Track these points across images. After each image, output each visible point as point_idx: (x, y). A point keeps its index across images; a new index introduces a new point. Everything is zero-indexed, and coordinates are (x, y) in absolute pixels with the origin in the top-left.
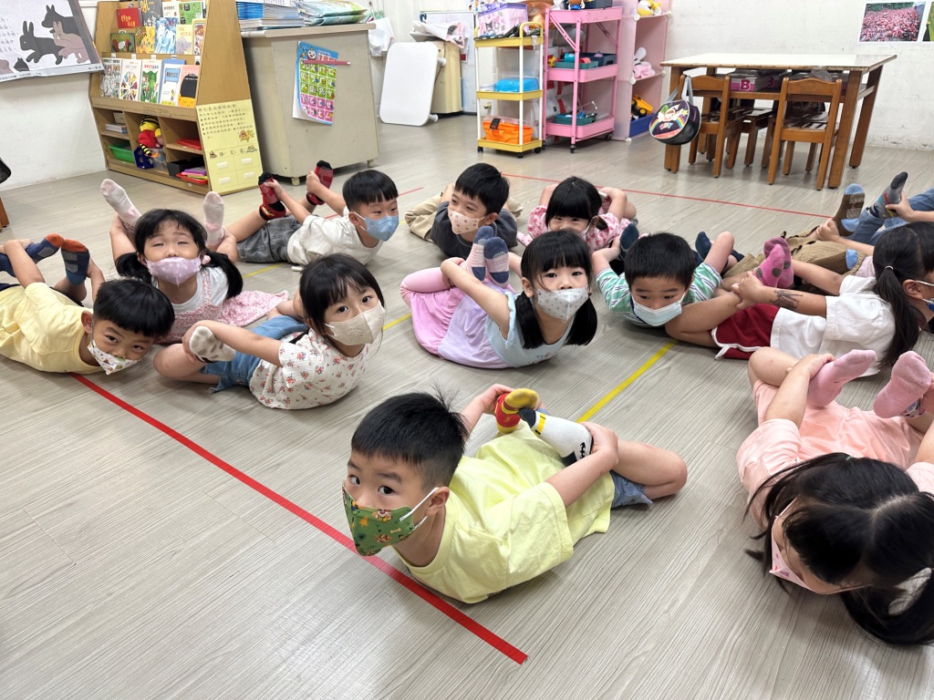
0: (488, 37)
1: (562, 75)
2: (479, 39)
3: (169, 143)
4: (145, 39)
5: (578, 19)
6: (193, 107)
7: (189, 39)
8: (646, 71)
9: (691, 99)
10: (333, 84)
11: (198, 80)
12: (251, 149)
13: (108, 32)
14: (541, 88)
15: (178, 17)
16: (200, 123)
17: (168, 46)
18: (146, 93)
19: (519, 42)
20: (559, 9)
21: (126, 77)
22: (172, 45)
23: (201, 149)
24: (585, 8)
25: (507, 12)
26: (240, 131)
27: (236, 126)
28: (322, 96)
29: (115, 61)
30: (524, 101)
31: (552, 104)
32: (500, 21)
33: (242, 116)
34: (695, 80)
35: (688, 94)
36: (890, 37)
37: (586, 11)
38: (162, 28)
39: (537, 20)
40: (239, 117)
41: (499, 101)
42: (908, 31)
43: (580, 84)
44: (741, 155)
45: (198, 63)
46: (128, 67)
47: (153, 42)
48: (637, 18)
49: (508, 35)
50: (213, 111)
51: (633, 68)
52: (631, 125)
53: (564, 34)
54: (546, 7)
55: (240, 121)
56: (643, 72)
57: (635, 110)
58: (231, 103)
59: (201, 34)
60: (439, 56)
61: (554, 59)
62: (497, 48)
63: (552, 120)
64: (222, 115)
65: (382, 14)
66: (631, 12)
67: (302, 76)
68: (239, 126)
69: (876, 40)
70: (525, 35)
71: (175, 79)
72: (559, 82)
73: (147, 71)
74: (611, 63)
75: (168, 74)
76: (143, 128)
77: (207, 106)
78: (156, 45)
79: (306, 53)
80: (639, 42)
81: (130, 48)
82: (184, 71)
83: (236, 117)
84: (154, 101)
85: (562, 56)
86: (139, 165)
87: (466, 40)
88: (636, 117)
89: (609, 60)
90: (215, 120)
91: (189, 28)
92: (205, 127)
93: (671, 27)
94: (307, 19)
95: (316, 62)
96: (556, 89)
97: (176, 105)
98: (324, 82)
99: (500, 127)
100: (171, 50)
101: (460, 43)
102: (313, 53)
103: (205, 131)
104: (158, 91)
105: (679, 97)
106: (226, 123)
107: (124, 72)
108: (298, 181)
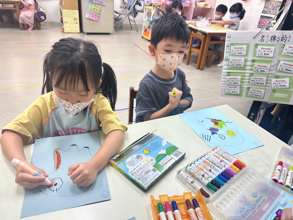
10: (100, 10)
28: (96, 13)
33: (75, 14)
58: (72, 10)
66: (193, 5)
67: (90, 7)
68: (74, 17)
69: (261, 28)
70: (154, 6)
77: (65, 10)
79: (92, 1)
90: (67, 14)
92: (64, 15)
95: (95, 4)
98: (97, 9)
99: (146, 32)
106: (70, 15)
108: (86, 34)
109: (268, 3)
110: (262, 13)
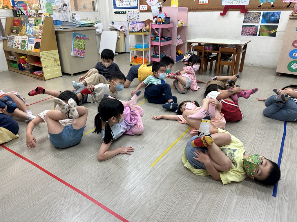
0: (133, 32)
1: (155, 43)
2: (130, 32)
3: (30, 63)
4: (22, 30)
5: (160, 27)
6: (38, 52)
7: (37, 31)
8: (180, 42)
9: (193, 52)
10: (84, 45)
11: (40, 44)
12: (58, 65)
13: (10, 27)
14: (149, 47)
15: (34, 23)
16: (41, 57)
17: (30, 32)
18: (23, 47)
19: (142, 34)
20: (154, 24)
21: (16, 41)
22: (32, 32)
23: (41, 65)
24: (162, 24)
25: (138, 24)
26: (54, 59)
27: (53, 58)
28: (81, 49)
29: (12, 36)
30: (144, 51)
31: (153, 52)
32: (136, 27)
33: (55, 55)
34: (194, 47)
35: (192, 51)
36: (249, 35)
37: (162, 25)
38: (28, 27)
39: (148, 27)
40: (54, 55)
41: (136, 51)
42: (254, 33)
43: (161, 46)
44: (208, 68)
45: (40, 38)
46: (16, 38)
47: (25, 31)
48: (178, 27)
49: (139, 31)
50: (45, 53)
51: (177, 41)
52: (176, 58)
53: (156, 31)
54: (150, 23)
55: (54, 57)
56: (179, 42)
57: (177, 53)
58: (51, 51)
59: (42, 29)
60: (118, 35)
61: (153, 38)
62: (136, 35)
63: (153, 57)
64: (48, 55)
65: (100, 22)
66: (176, 25)
67: (74, 43)
68: (54, 58)
69: (246, 35)
70: (144, 31)
71: (33, 43)
72: (155, 45)
73: (23, 40)
74: (170, 40)
75: (30, 41)
76: (21, 58)
77: (43, 52)
78: (26, 32)
79: (76, 35)
80: (178, 33)
81: (18, 32)
82: (36, 40)
83: (53, 55)
84: (25, 49)
85: (155, 38)
86: (20, 69)
87: (126, 30)
88: (178, 56)
89: (169, 39)
90: (46, 56)
91: (37, 27)
92: (42, 58)
93: (187, 29)
94: (76, 25)
95: (79, 39)
96: (154, 47)
97: (33, 51)
98: (81, 45)
99: (137, 58)
100: (31, 34)
101: (124, 31)
102: (78, 36)
103: (43, 60)
104: (27, 46)
105: (190, 51)
106: (50, 57)
107: (15, 39)
108: (73, 75)
109: (248, 15)
110: (244, 23)
